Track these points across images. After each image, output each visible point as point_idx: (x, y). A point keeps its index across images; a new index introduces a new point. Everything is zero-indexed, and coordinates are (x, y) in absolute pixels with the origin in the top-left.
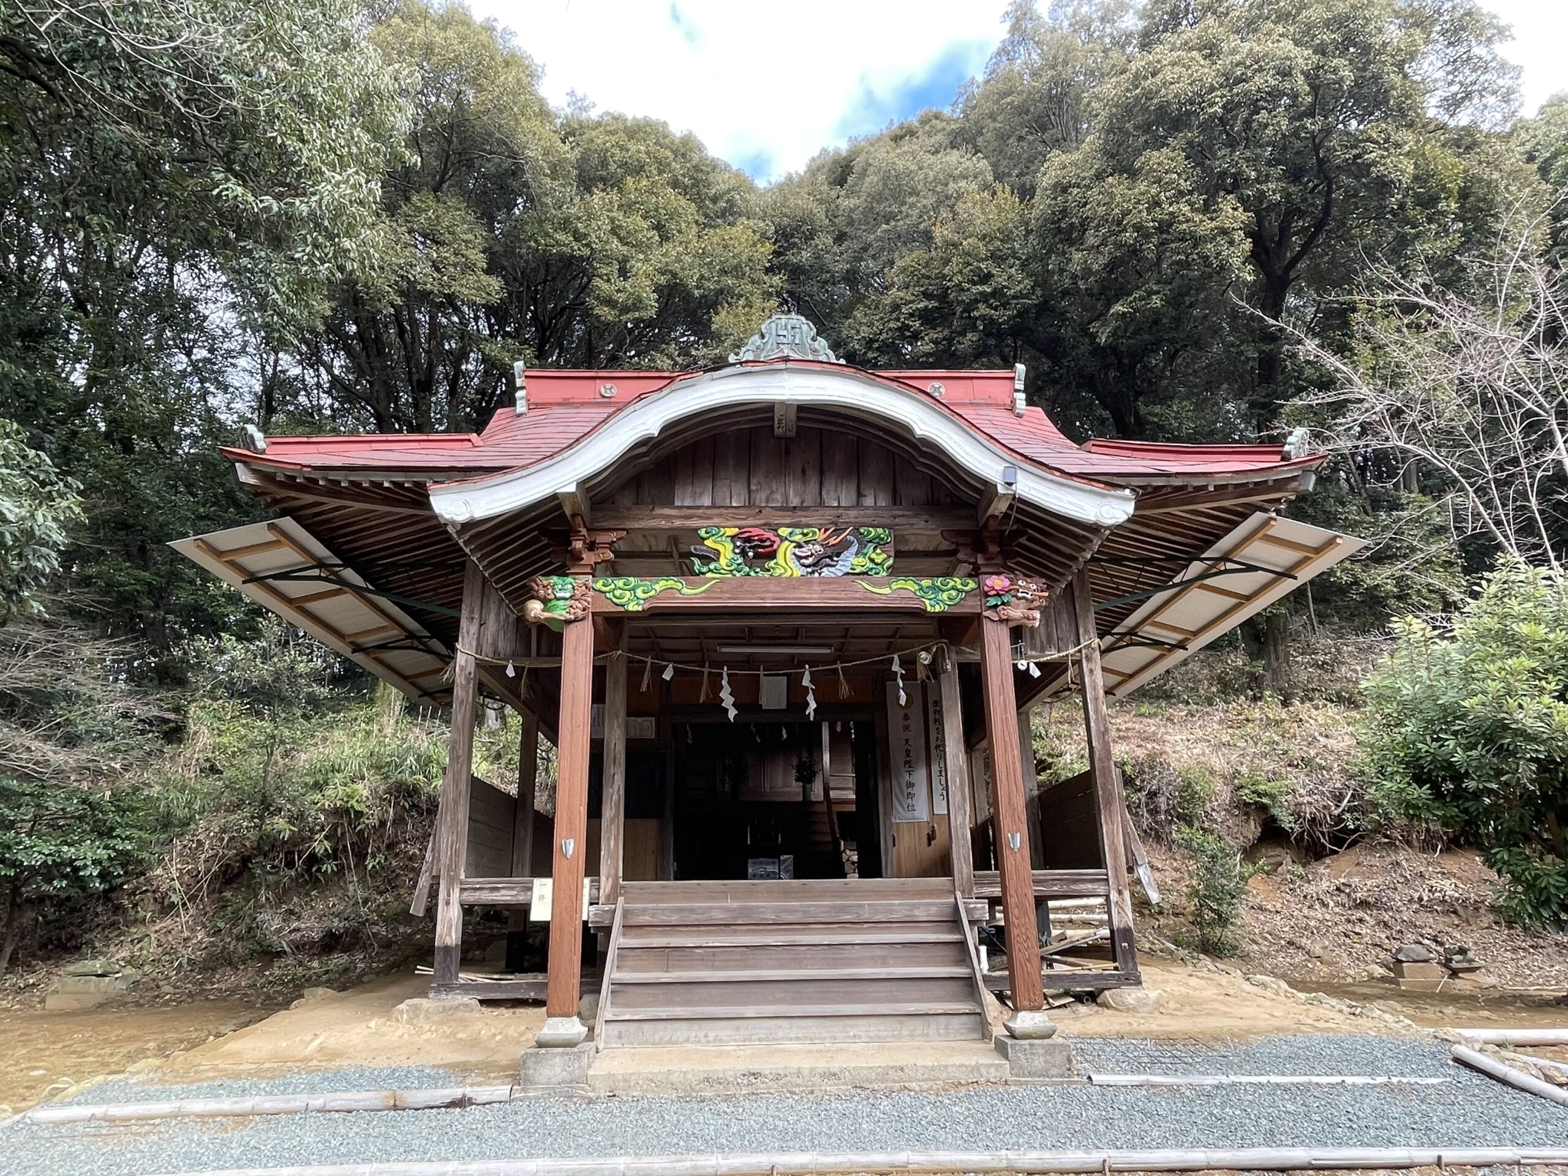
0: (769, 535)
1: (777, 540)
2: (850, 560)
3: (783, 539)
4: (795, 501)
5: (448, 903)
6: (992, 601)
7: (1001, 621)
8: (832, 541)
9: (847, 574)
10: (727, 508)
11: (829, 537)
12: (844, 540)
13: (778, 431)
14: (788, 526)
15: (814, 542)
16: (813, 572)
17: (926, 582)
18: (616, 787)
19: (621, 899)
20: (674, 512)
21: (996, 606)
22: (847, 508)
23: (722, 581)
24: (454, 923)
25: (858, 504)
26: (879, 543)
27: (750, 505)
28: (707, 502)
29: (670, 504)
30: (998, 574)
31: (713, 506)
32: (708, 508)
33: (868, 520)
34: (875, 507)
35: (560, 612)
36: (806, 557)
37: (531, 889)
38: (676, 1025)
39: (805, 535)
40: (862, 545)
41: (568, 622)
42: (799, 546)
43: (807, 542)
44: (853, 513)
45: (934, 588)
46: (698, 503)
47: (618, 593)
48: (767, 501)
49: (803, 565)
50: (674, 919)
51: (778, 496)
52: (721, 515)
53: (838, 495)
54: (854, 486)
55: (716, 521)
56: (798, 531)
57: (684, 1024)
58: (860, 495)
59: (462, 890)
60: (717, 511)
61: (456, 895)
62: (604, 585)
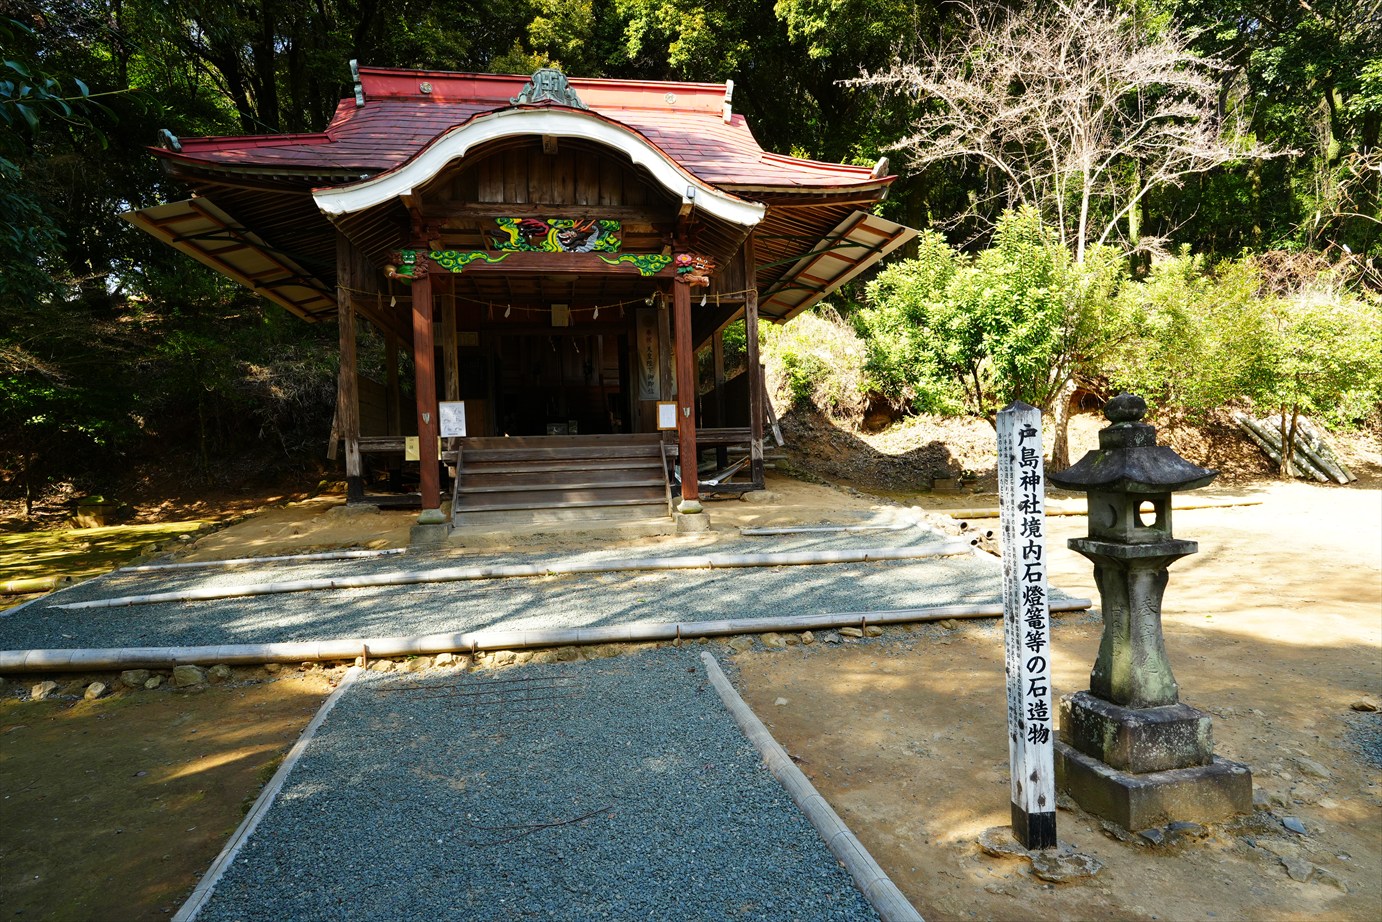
0: (542, 224)
1: (547, 227)
2: (593, 243)
3: (551, 227)
4: (558, 201)
5: (352, 451)
6: (681, 270)
7: (685, 283)
8: (582, 229)
9: (592, 251)
10: (514, 204)
11: (580, 226)
12: (590, 228)
13: (546, 151)
14: (553, 218)
15: (570, 229)
16: (570, 249)
17: (641, 257)
18: (453, 380)
19: (461, 447)
20: (478, 206)
21: (683, 273)
22: (592, 207)
23: (512, 254)
24: (357, 463)
25: (599, 204)
26: (612, 231)
27: (529, 202)
28: (500, 199)
29: (476, 201)
30: (685, 253)
31: (505, 202)
32: (501, 204)
33: (606, 215)
34: (611, 206)
35: (408, 274)
36: (566, 239)
37: (404, 443)
38: (497, 513)
39: (566, 224)
40: (602, 232)
41: (414, 280)
42: (561, 232)
43: (566, 229)
44: (596, 210)
45: (645, 261)
46: (495, 200)
47: (445, 261)
48: (540, 199)
49: (564, 244)
50: (494, 458)
51: (547, 197)
52: (509, 209)
53: (586, 197)
54: (597, 190)
55: (507, 213)
56: (560, 221)
57: (502, 513)
58: (601, 197)
59: (360, 444)
60: (507, 206)
61: (356, 447)
62: (436, 256)
